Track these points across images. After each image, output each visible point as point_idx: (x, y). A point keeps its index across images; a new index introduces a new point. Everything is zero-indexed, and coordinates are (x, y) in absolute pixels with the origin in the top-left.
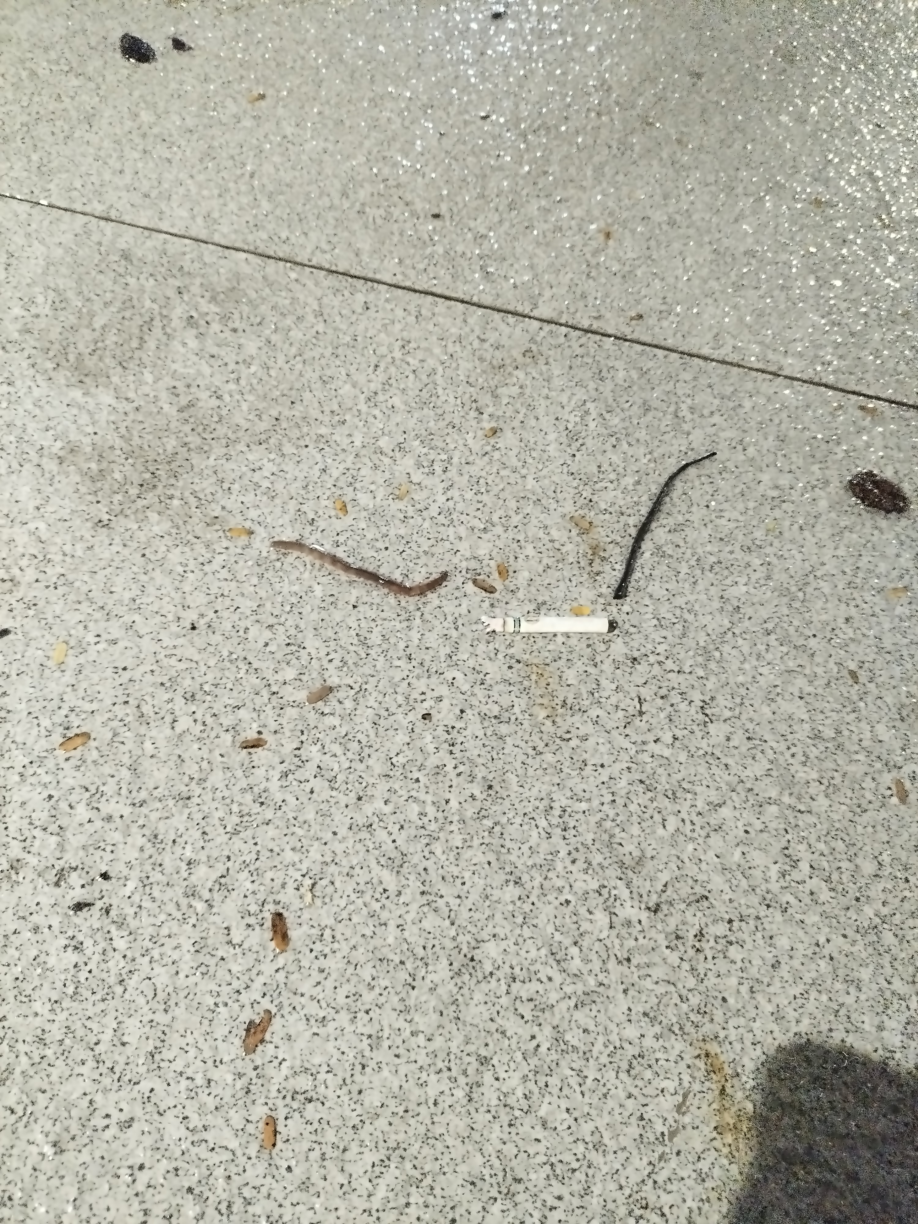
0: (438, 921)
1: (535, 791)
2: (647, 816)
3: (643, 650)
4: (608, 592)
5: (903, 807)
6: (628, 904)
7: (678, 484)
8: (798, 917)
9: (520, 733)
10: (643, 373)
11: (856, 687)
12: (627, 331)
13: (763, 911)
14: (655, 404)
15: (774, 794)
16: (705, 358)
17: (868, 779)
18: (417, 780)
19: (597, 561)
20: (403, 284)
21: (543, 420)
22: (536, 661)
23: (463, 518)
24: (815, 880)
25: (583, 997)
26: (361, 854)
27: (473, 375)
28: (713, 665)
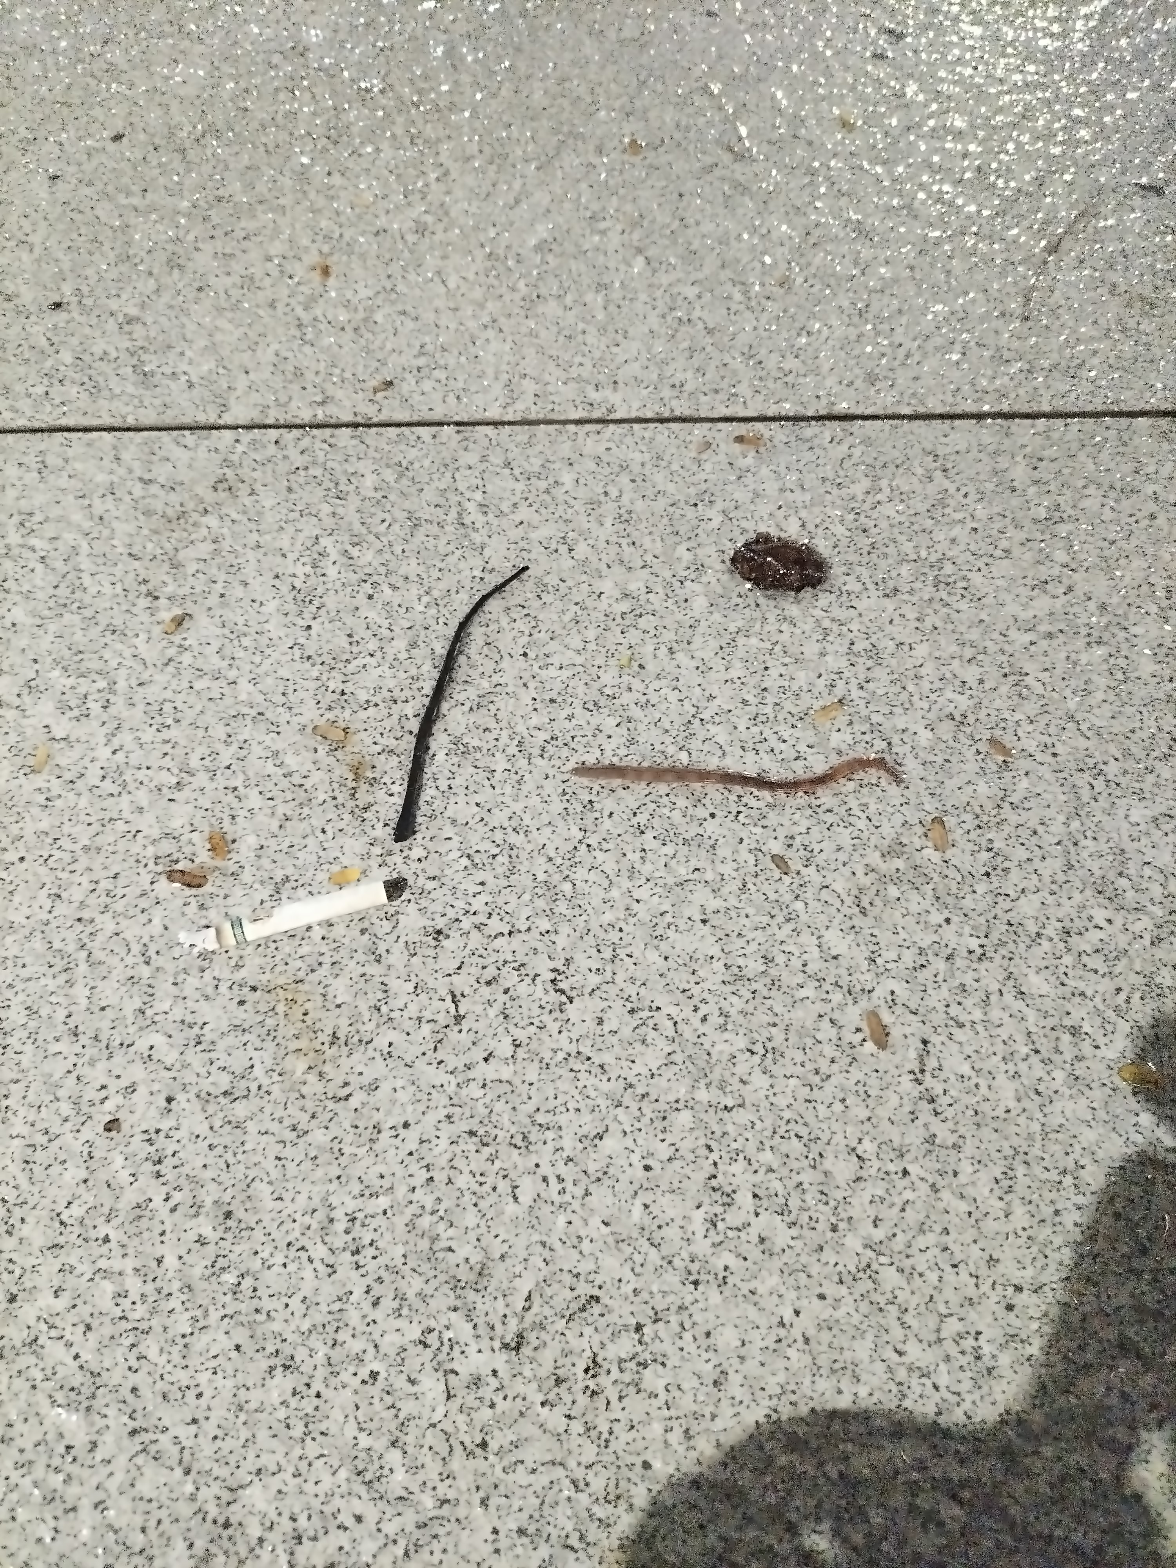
0: (164, 1475)
1: (302, 1199)
2: (487, 1188)
3: (451, 914)
4: (385, 833)
5: (882, 1054)
6: (472, 1350)
7: (476, 631)
8: (745, 1288)
9: (268, 1110)
10: (403, 469)
11: (787, 880)
12: (371, 412)
13: (688, 1294)
14: (426, 513)
15: (682, 1092)
16: (495, 424)
17: (825, 1024)
18: (107, 1240)
19: (364, 787)
20: (13, 425)
21: (255, 584)
22: (281, 981)
23: (141, 775)
24: (764, 1216)
25: (417, 1534)
26: (23, 1396)
27: (138, 540)
28: (562, 907)
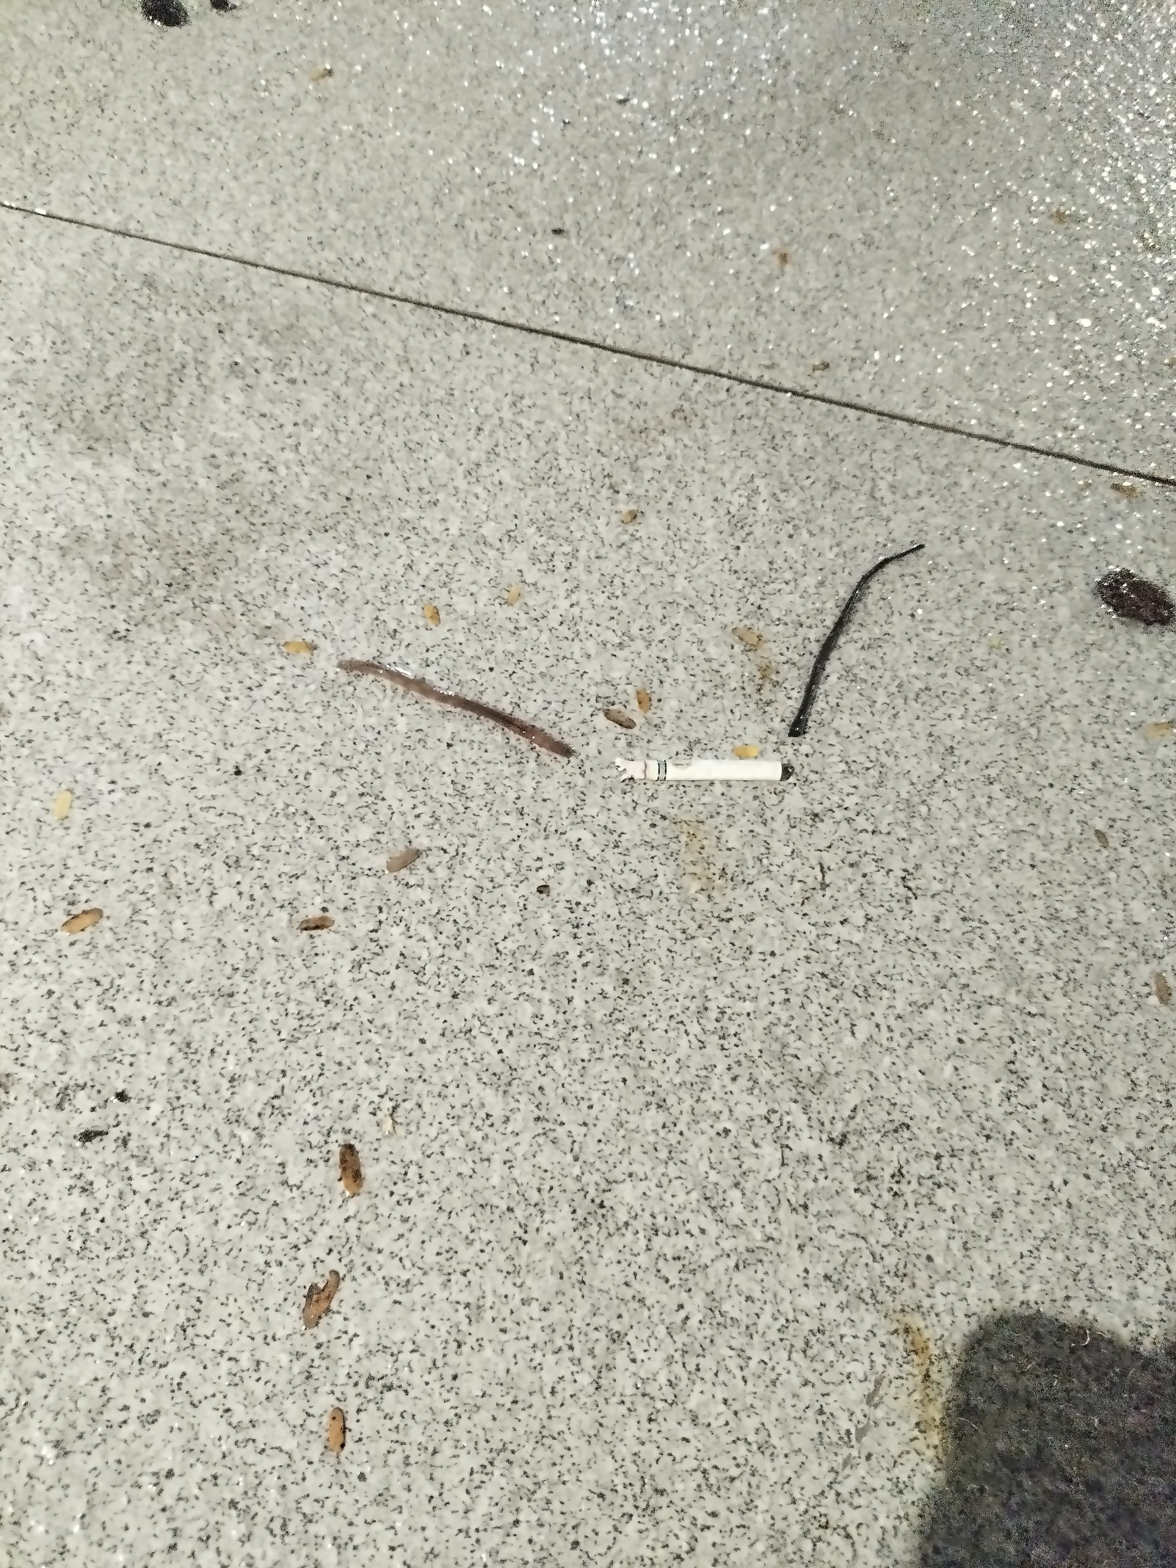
0: (558, 1156)
1: (684, 987)
2: (830, 1019)
3: (827, 804)
4: (782, 728)
5: (1164, 1009)
6: (806, 1133)
7: (875, 586)
8: (1027, 1151)
9: (665, 911)
10: (830, 440)
11: (1105, 853)
12: (809, 385)
13: (981, 1144)
14: (844, 480)
15: (996, 991)
16: (911, 421)
17: (1120, 973)
18: (531, 972)
19: (768, 686)
20: (513, 321)
21: (698, 501)
22: (686, 817)
23: (592, 629)
24: (1049, 1104)
25: (746, 1255)
26: (457, 1069)
27: (606, 442)
28: (918, 823)
